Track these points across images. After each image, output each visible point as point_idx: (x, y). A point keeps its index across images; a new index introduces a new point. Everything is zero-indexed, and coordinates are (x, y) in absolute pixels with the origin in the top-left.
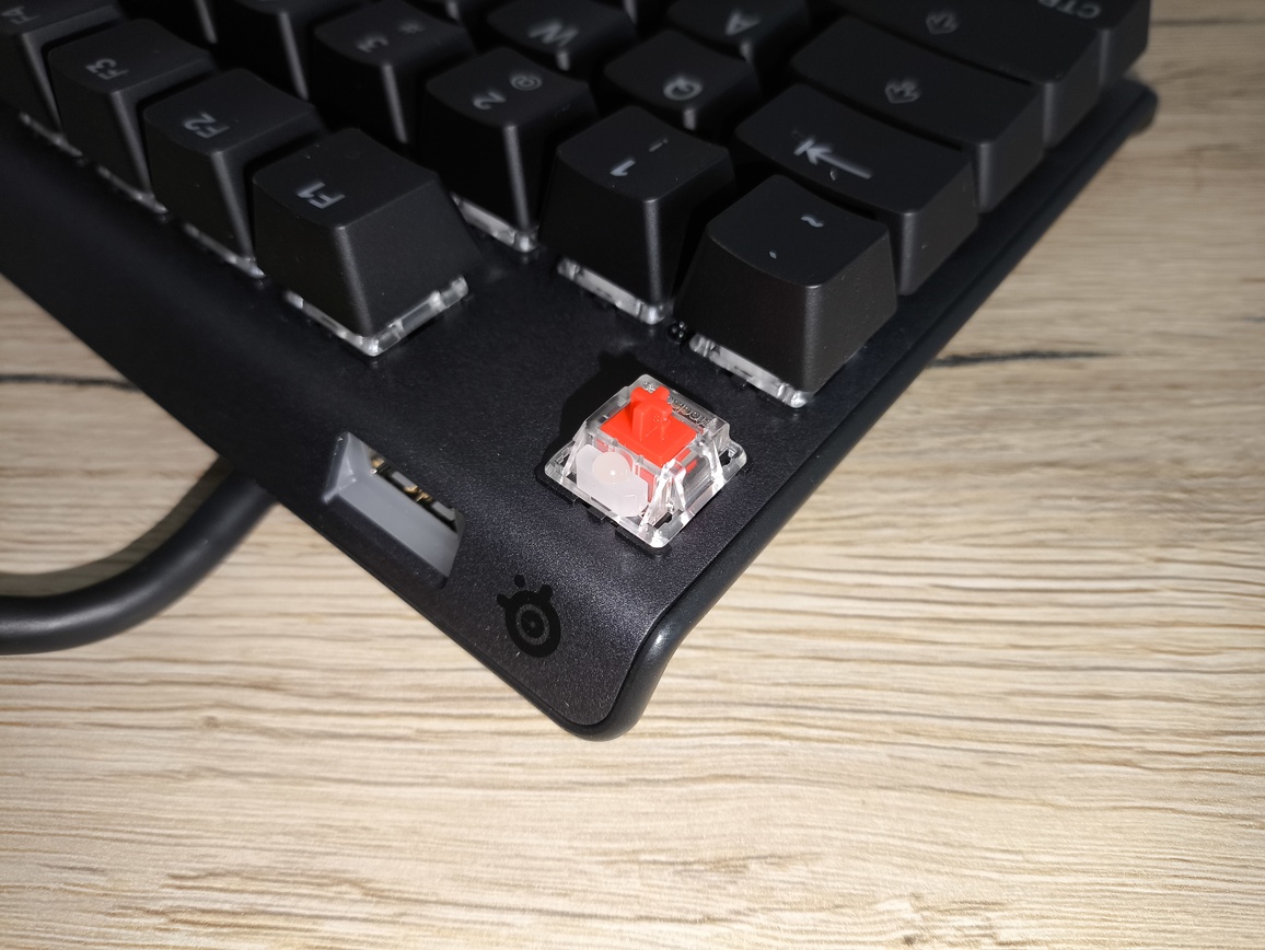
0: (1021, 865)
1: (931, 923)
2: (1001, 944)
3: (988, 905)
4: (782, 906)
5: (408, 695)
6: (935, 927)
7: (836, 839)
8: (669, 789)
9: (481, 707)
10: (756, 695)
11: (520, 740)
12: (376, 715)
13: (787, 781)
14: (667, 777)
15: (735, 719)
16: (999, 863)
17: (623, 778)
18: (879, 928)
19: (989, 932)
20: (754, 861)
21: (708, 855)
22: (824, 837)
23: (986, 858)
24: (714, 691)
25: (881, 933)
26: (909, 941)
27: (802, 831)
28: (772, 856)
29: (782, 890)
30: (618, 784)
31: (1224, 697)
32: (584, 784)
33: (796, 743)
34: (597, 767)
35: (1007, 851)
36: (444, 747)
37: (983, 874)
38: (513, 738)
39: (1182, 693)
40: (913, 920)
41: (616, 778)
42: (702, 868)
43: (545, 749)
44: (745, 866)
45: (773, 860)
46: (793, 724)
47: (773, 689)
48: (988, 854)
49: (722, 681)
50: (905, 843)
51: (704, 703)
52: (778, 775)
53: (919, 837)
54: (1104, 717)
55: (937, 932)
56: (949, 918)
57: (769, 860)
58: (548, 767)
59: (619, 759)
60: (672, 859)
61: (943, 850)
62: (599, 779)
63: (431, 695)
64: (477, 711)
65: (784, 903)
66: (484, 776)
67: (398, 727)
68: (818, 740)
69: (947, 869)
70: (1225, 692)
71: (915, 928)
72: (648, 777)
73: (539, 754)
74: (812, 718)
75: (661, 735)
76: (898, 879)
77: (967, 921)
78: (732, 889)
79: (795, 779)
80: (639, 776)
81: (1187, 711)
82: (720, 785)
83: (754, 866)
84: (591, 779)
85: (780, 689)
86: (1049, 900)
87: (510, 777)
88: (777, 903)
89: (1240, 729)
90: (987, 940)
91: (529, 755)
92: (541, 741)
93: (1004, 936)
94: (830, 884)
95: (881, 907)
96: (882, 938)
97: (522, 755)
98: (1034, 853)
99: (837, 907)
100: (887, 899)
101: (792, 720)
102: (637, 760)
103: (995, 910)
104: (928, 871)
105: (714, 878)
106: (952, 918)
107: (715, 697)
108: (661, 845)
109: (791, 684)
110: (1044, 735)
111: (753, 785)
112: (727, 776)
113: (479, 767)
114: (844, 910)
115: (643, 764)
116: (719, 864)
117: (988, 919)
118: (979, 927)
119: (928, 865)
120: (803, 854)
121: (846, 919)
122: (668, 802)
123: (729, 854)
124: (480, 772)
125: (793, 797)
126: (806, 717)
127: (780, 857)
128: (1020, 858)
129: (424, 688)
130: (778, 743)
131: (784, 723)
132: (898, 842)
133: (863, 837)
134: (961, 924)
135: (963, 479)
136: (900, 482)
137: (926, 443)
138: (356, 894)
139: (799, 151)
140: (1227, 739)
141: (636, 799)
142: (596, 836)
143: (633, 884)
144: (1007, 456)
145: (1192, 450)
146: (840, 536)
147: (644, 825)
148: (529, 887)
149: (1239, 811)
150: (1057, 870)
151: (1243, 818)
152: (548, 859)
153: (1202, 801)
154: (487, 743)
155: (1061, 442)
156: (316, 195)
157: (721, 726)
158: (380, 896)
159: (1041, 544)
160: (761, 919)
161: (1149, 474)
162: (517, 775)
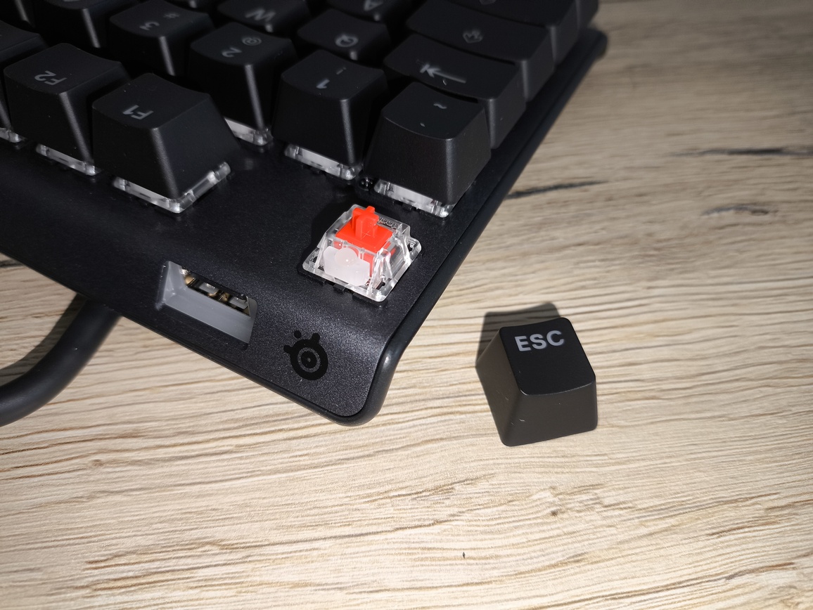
0: (608, 461)
1: (564, 502)
2: (606, 506)
3: (594, 486)
4: (479, 507)
5: (226, 426)
6: (567, 504)
7: (502, 464)
8: (400, 453)
9: (275, 426)
10: (441, 393)
11: (303, 440)
12: (208, 441)
13: (467, 437)
14: (397, 447)
15: (431, 408)
16: (595, 462)
17: (371, 452)
18: (535, 509)
19: (598, 500)
20: (457, 484)
21: (430, 486)
22: (494, 464)
23: (587, 461)
24: (416, 394)
25: (537, 512)
26: (554, 514)
27: (482, 463)
28: (467, 480)
29: (476, 498)
30: (369, 456)
31: (697, 356)
32: (348, 459)
33: (468, 415)
34: (354, 448)
35: (598, 455)
36: (256, 453)
37: (587, 470)
38: (299, 440)
39: (676, 356)
40: (554, 502)
41: (367, 453)
42: (428, 494)
43: (320, 444)
44: (452, 488)
45: (468, 482)
46: (465, 405)
47: (451, 388)
48: (588, 458)
49: (419, 388)
50: (541, 459)
51: (411, 402)
52: (462, 434)
53: (548, 455)
54: (636, 375)
55: (569, 506)
56: (574, 497)
57: (465, 483)
58: (324, 453)
59: (367, 442)
60: (409, 492)
61: (563, 460)
62: (356, 455)
63: (241, 424)
64: (273, 429)
65: (479, 505)
66: (285, 465)
67: (224, 446)
68: (481, 412)
69: (567, 470)
70: (698, 353)
71: (556, 505)
72: (386, 448)
73: (317, 447)
74: (476, 400)
75: (389, 424)
76: (541, 480)
77: (584, 497)
78: (447, 502)
79: (472, 435)
80: (381, 449)
81: (680, 366)
82: (430, 446)
83: (457, 487)
84: (352, 455)
85: (454, 387)
86: (627, 478)
87: (301, 463)
88: (476, 505)
89: (709, 371)
90: (598, 506)
91: (310, 448)
92: (316, 439)
93: (607, 502)
94: (503, 490)
95: (535, 497)
96: (539, 515)
97: (306, 449)
98: (613, 454)
99: (510, 501)
100: (537, 492)
101: (464, 403)
102: (377, 440)
103: (598, 489)
104: (557, 473)
105: (436, 498)
106: (576, 496)
107: (417, 398)
108: (401, 485)
109: (460, 384)
110: (605, 389)
111: (449, 443)
112: (432, 440)
113: (280, 461)
114: (514, 503)
115: (382, 442)
116: (437, 490)
117: (596, 494)
118: (591, 499)
119: (556, 470)
120: (484, 476)
121: (517, 508)
122: (401, 460)
123: (442, 483)
124: (282, 463)
125: (473, 445)
126: (472, 400)
127: (472, 480)
128: (606, 458)
129: (237, 420)
130: (458, 417)
131: (460, 406)
132: (537, 460)
133: (516, 460)
134: (581, 499)
135: (534, 258)
136: (500, 264)
137: (510, 241)
138: (216, 550)
139: (423, 70)
140: (704, 377)
141: (381, 462)
142: (361, 487)
143: (389, 511)
144: (555, 243)
145: (655, 228)
146: (473, 297)
147: (389, 475)
148: (325, 524)
149: (716, 414)
150: (628, 461)
151: (720, 417)
152: (334, 506)
153: (697, 412)
154: (283, 446)
155: (583, 232)
156: (135, 112)
157: (423, 413)
158: (232, 548)
159: (583, 288)
160: (467, 516)
161: (635, 243)
162: (306, 461)
